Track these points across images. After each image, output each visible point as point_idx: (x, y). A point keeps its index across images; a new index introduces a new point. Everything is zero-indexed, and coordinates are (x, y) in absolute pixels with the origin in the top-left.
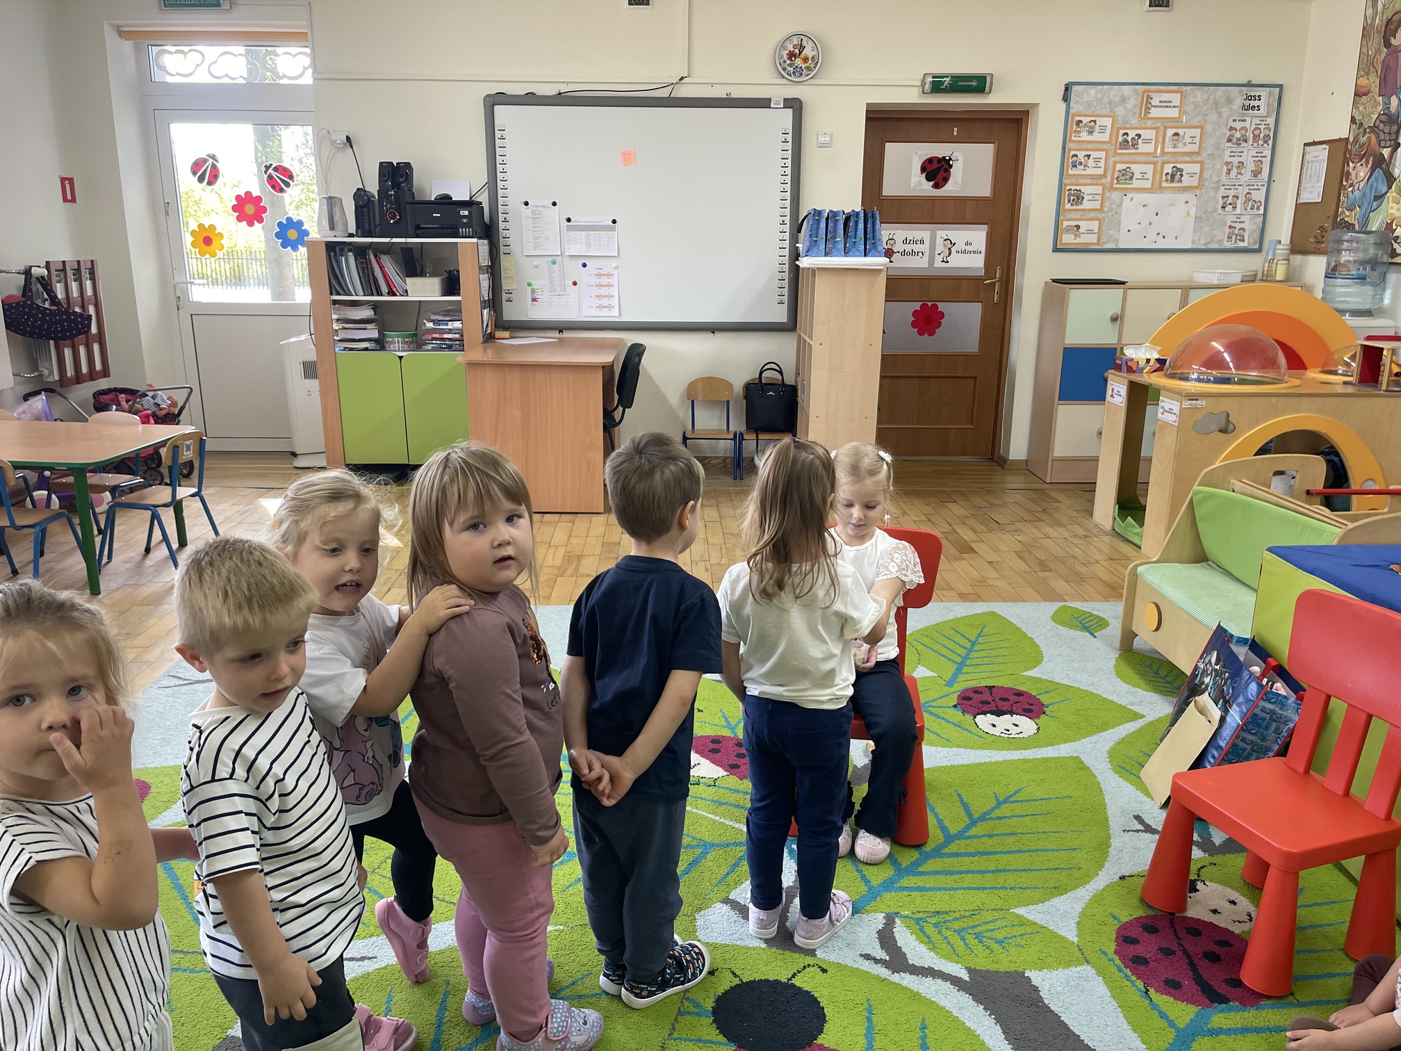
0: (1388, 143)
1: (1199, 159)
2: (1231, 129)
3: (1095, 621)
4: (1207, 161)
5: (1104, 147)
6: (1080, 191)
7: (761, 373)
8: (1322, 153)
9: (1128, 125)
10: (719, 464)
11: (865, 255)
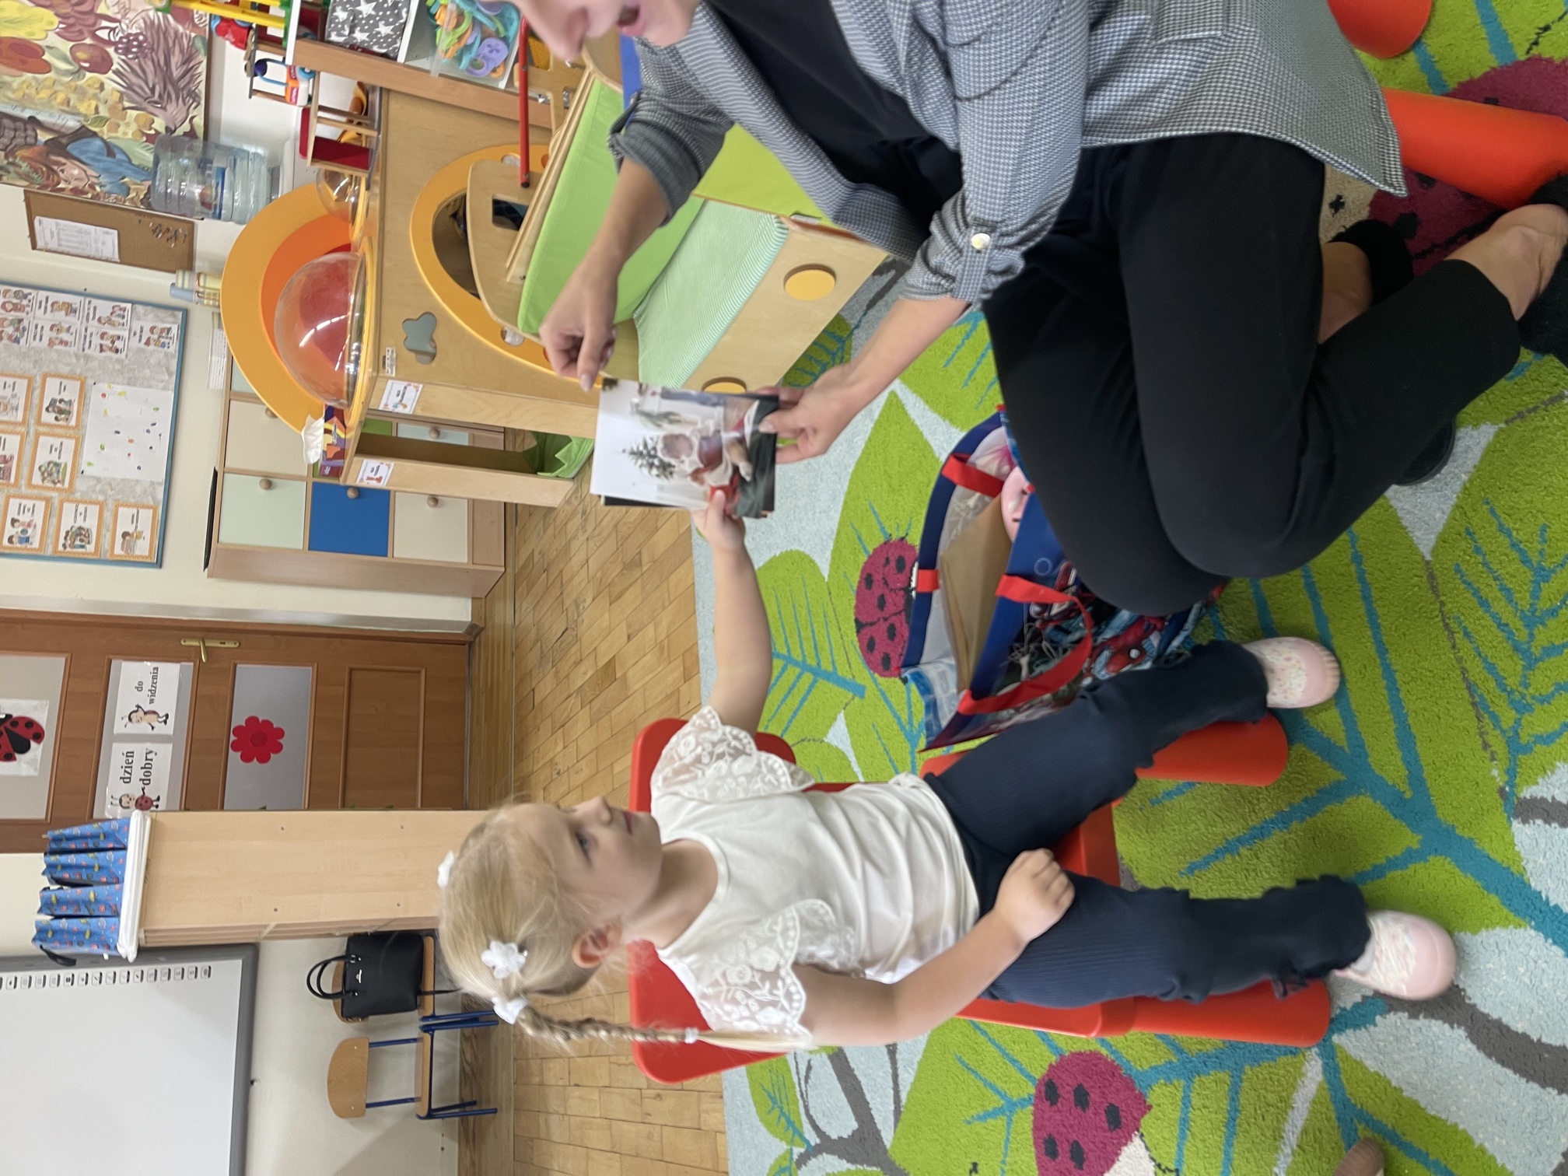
0: (30, 132)
1: (39, 379)
4: (45, 369)
5: (1, 500)
6: (67, 533)
7: (325, 996)
8: (46, 226)
10: (472, 1047)
11: (125, 848)
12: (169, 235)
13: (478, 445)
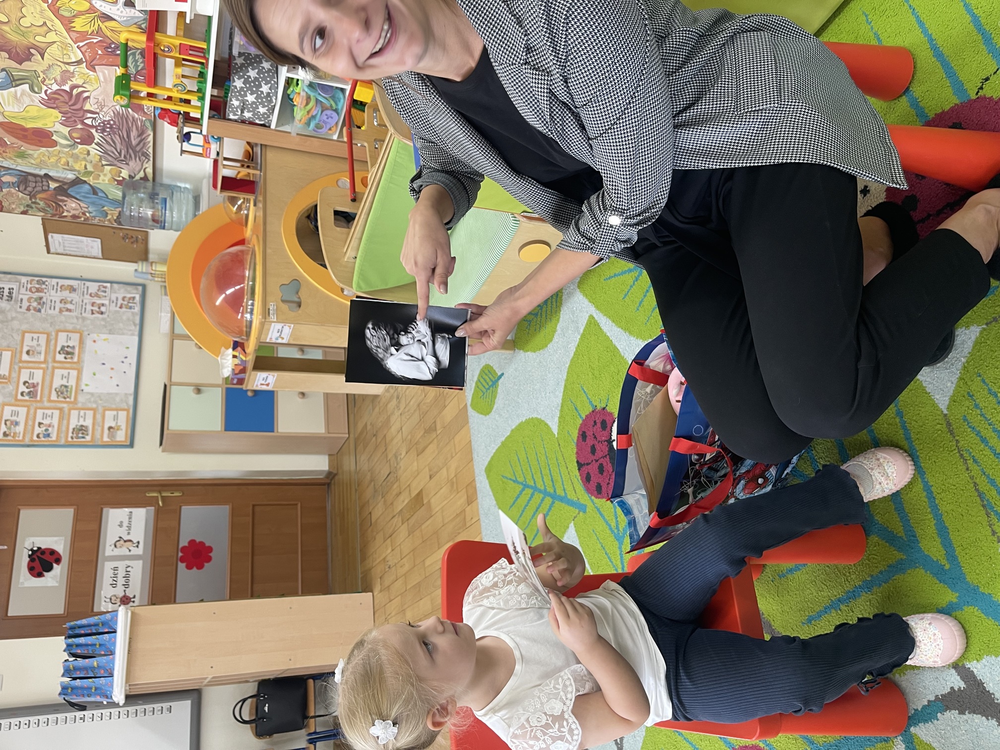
0: (44, 183)
1: (53, 334)
2: (28, 309)
3: (485, 377)
4: (57, 327)
5: (32, 411)
6: (74, 429)
7: (245, 722)
8: (56, 239)
9: (14, 393)
11: (115, 632)
12: (132, 240)
13: (329, 358)
